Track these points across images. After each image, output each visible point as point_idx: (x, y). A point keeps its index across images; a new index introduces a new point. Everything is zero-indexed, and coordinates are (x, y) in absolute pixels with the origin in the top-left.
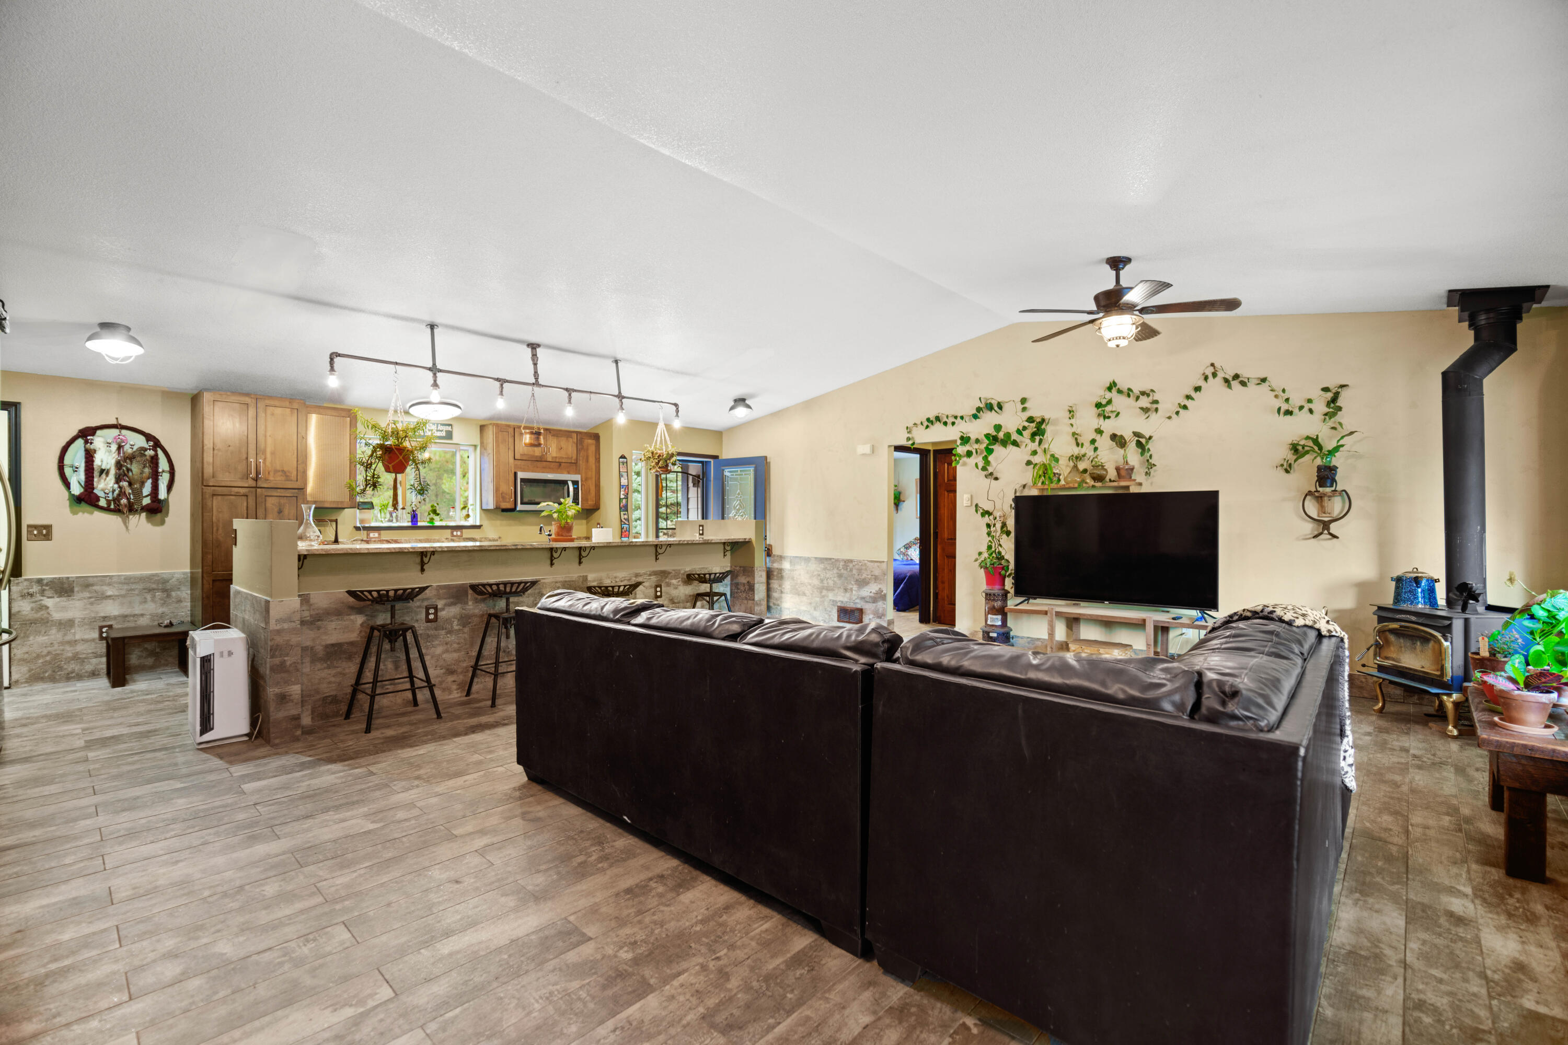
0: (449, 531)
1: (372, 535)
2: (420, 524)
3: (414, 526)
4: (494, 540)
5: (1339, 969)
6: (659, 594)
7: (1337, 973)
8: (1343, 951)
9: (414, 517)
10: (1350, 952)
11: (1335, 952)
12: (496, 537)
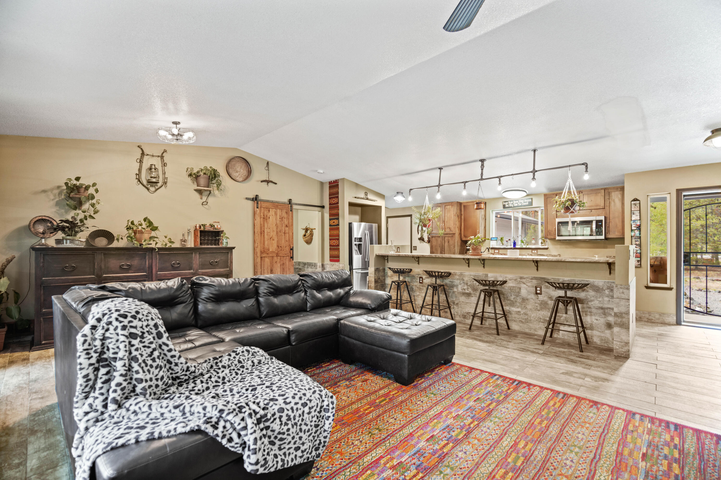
0: (531, 250)
1: (496, 251)
2: (517, 247)
3: (515, 248)
4: (555, 256)
5: (59, 455)
6: (538, 292)
7: (60, 453)
8: (60, 464)
9: (515, 244)
10: (57, 466)
11: (64, 461)
12: (556, 254)
